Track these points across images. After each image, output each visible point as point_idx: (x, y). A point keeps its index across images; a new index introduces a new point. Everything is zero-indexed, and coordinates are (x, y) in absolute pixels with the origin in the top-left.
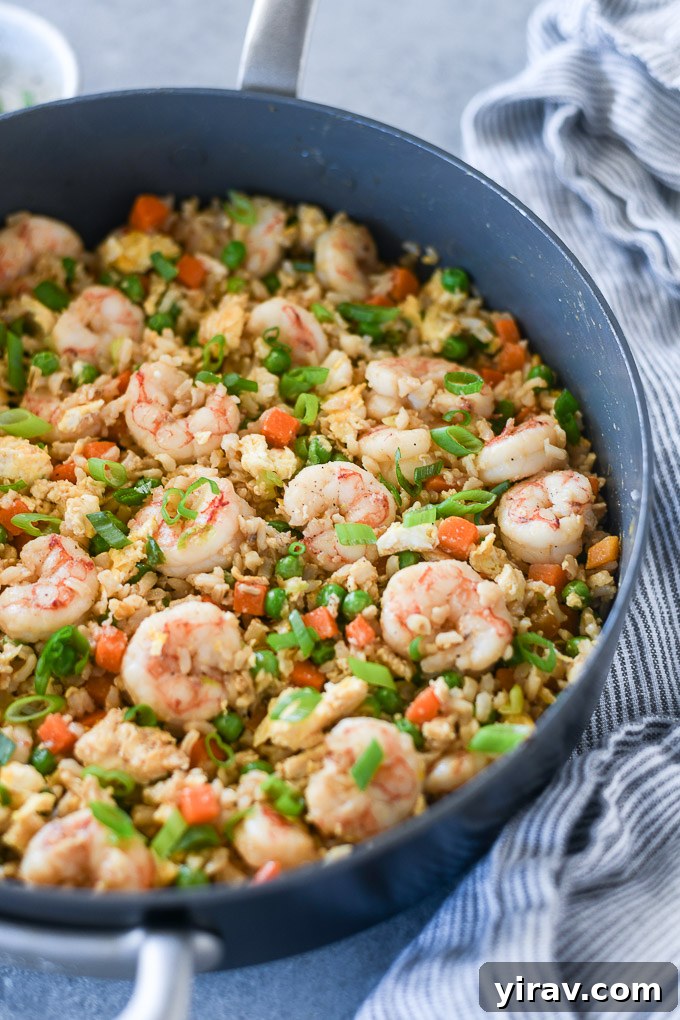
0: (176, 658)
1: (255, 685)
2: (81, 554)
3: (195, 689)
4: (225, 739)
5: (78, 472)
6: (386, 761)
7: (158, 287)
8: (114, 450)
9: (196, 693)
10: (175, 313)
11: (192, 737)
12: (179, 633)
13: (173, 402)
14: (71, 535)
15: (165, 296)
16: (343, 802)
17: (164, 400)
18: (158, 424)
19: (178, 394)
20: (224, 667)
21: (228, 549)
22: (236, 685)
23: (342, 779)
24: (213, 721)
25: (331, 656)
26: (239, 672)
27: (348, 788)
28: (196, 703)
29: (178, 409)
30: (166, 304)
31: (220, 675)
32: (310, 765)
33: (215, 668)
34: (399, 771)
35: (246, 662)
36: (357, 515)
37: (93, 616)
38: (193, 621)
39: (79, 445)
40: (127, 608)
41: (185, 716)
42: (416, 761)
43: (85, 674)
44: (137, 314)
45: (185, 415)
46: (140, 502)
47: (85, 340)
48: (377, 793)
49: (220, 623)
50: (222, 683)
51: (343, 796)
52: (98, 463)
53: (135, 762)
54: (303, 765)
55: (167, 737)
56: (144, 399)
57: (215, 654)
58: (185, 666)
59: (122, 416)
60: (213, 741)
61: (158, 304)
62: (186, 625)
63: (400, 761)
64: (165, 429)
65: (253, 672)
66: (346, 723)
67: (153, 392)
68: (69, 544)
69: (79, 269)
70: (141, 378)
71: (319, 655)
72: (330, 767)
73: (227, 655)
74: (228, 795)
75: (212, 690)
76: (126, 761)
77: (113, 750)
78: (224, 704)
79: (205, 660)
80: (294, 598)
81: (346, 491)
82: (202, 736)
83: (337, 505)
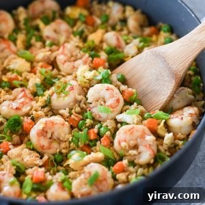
0: (47, 132)
1: (70, 147)
2: (30, 96)
3: (50, 143)
4: (55, 161)
5: (37, 72)
6: (100, 179)
7: (79, 24)
8: (51, 68)
9: (50, 145)
10: (82, 32)
11: (46, 157)
12: (50, 125)
13: (72, 56)
14: (29, 89)
15: (80, 26)
16: (83, 188)
17: (69, 55)
18: (65, 62)
19: (74, 54)
20: (61, 139)
21: (72, 104)
22: (63, 145)
23: (84, 180)
24: (54, 155)
25: (95, 145)
26: (65, 141)
27: (86, 184)
28: (49, 148)
29: (73, 59)
30: (80, 29)
31: (59, 141)
32: (78, 175)
33: (59, 139)
34: (104, 183)
35: (68, 139)
36: (108, 103)
37: (28, 115)
38: (55, 122)
39: (40, 64)
40: (38, 115)
41: (45, 151)
42: (111, 181)
43: (20, 132)
44: (71, 30)
45: (74, 61)
46: (52, 84)
47: (53, 35)
48: (95, 188)
49: (63, 125)
50: (59, 144)
51: (83, 186)
52: (44, 70)
53: (25, 160)
54: (76, 175)
55: (38, 155)
56: (63, 53)
57: (59, 134)
58: (49, 135)
59: (55, 58)
60: (52, 161)
61: (78, 29)
62: (53, 123)
63: (105, 180)
64: (67, 64)
65: (70, 143)
66: (92, 164)
67: (66, 52)
68: (27, 92)
69: (57, 15)
70: (64, 47)
71: (91, 144)
72: (82, 176)
73: (63, 135)
74: (49, 177)
75: (55, 145)
76: (23, 159)
77: (19, 155)
78: (58, 150)
79: (55, 135)
80: (87, 125)
81: (107, 95)
82: (49, 158)
83: (103, 98)
